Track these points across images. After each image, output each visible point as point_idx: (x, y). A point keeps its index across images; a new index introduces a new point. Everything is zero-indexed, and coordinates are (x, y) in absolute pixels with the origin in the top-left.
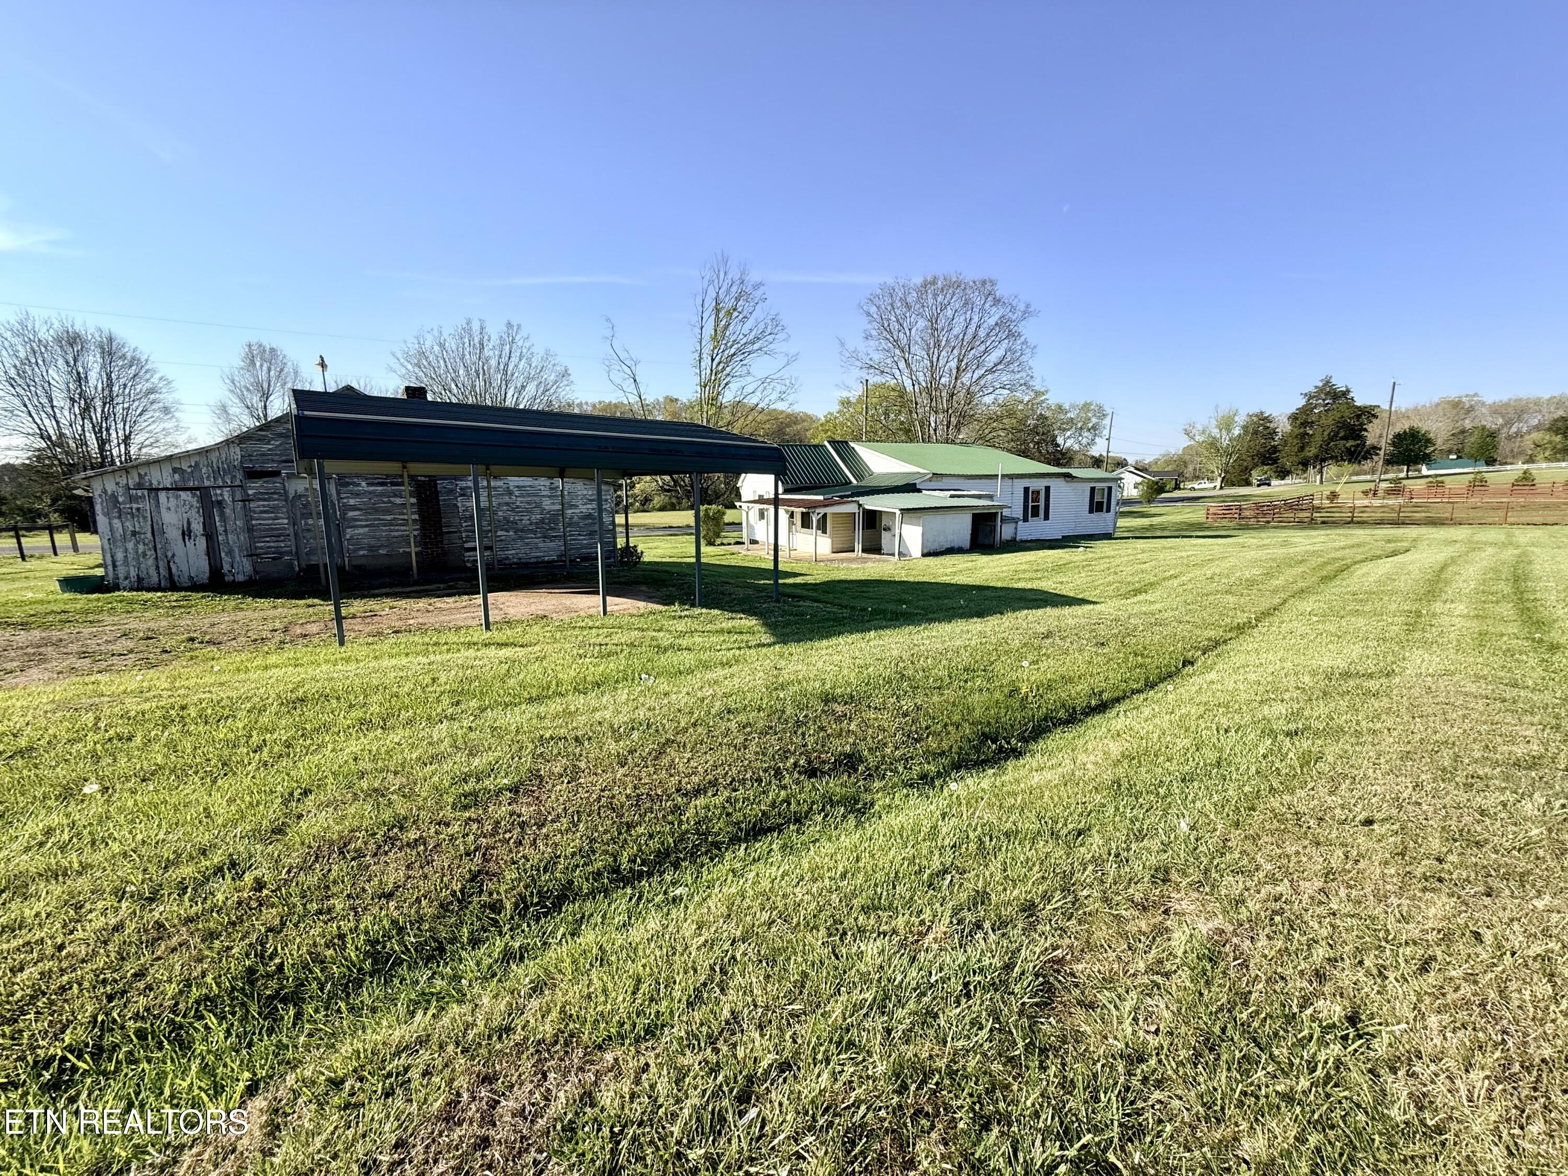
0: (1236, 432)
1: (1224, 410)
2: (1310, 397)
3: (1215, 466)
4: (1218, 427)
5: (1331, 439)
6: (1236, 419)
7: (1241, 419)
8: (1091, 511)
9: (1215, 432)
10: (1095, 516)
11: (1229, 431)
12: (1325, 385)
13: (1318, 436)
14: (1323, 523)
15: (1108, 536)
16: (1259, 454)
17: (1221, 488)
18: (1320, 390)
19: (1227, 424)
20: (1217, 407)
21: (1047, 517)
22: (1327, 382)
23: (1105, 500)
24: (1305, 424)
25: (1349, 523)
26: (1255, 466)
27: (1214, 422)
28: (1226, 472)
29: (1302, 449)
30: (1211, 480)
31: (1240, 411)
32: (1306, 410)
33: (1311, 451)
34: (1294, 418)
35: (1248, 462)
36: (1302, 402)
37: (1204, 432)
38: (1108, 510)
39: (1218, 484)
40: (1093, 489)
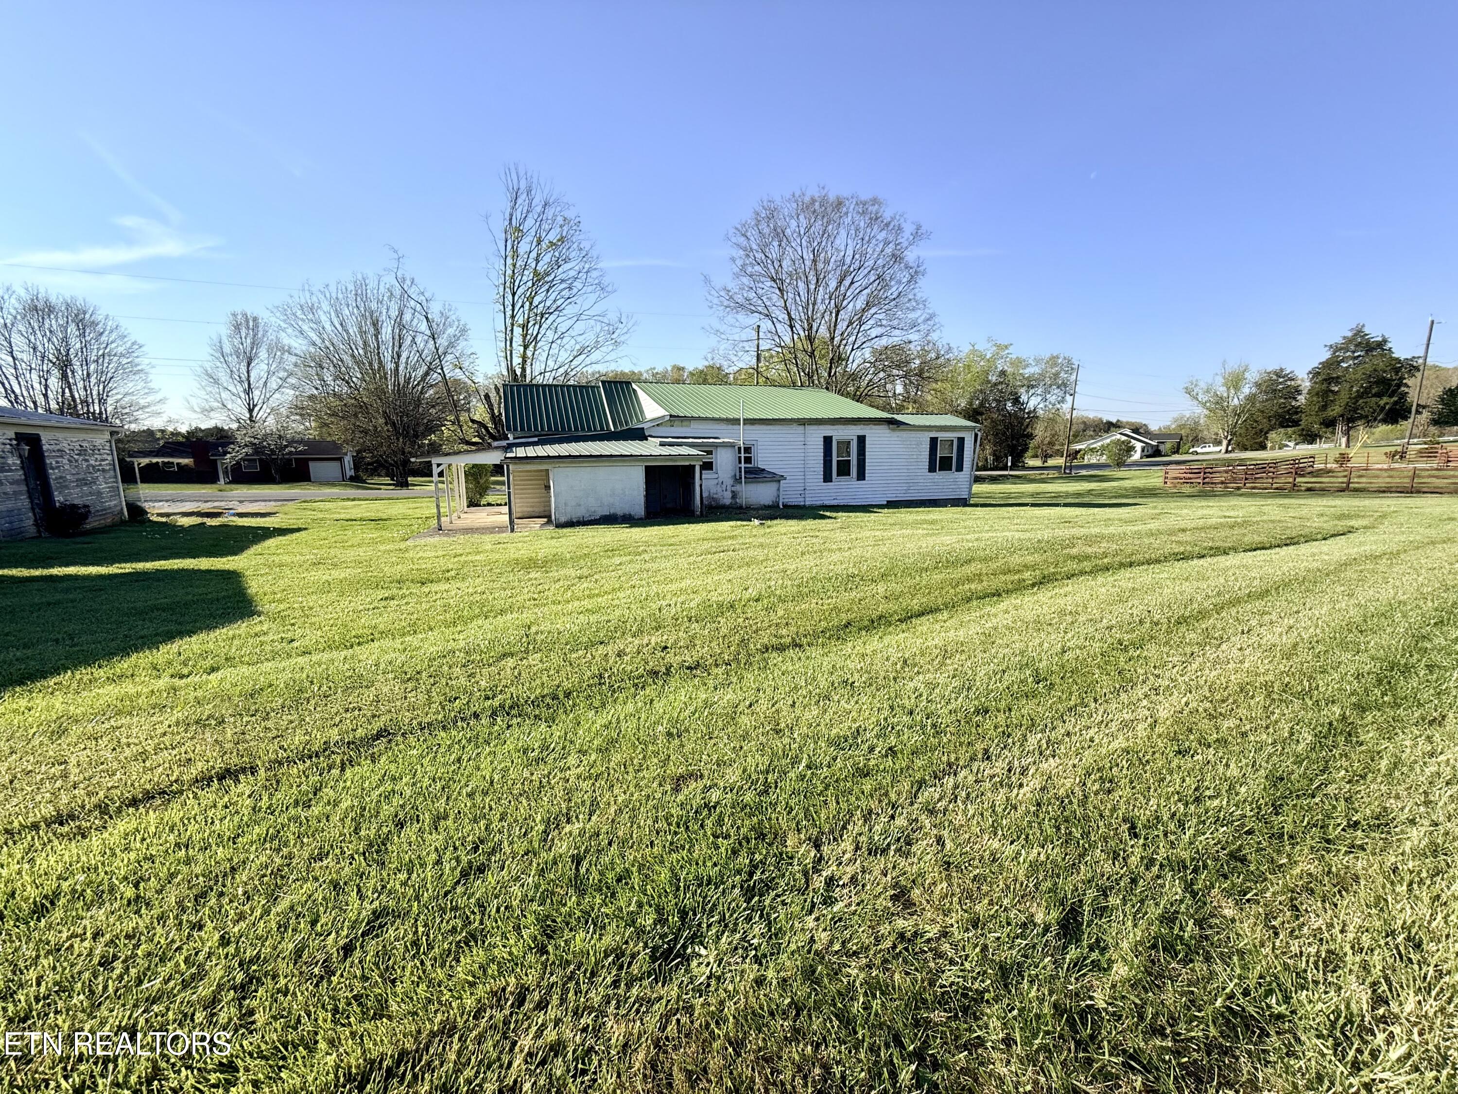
0: (1246, 390)
1: (1233, 365)
2: (1336, 349)
3: (1217, 429)
4: (1225, 384)
5: (1360, 395)
6: (1247, 375)
7: (1253, 376)
8: (932, 469)
9: (1222, 391)
10: (940, 476)
11: (1237, 388)
12: (1355, 335)
13: (1343, 393)
14: (1309, 490)
15: (962, 502)
16: (1278, 416)
17: (1227, 452)
18: (1349, 341)
19: (1235, 382)
20: (1224, 363)
21: (861, 476)
22: (1359, 332)
23: (954, 455)
24: (1329, 380)
25: (1343, 490)
26: (1272, 428)
27: (1220, 380)
28: (1234, 434)
29: (1324, 408)
30: (1218, 443)
31: (1250, 367)
32: (1331, 364)
33: (1335, 410)
34: (1315, 374)
35: (1264, 424)
36: (1326, 355)
37: (1208, 391)
38: (960, 468)
39: (1223, 448)
40: (934, 441)
